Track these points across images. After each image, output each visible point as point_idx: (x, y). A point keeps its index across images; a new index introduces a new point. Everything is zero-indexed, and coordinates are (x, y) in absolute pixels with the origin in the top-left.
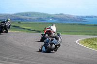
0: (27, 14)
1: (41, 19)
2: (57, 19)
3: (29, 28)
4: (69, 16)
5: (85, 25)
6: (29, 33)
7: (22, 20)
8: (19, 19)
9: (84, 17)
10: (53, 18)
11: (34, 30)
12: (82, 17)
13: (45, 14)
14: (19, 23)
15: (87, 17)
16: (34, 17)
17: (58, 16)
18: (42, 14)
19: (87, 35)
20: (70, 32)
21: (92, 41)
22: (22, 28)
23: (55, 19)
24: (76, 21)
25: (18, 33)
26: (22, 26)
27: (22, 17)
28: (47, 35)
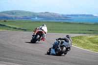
0: (12, 13)
1: (26, 18)
2: (42, 17)
3: (14, 26)
4: (54, 15)
5: (70, 23)
6: (15, 32)
7: (7, 18)
8: (5, 17)
9: (69, 15)
10: (38, 16)
11: (20, 29)
12: (67, 15)
13: (30, 13)
14: (5, 21)
15: (72, 15)
16: (20, 16)
17: (43, 14)
18: (27, 12)
19: (72, 33)
20: (56, 30)
21: (78, 39)
22: (7, 27)
23: (41, 17)
24: (62, 19)
25: (4, 31)
26: (7, 25)
27: (8, 15)
28: (39, 36)
